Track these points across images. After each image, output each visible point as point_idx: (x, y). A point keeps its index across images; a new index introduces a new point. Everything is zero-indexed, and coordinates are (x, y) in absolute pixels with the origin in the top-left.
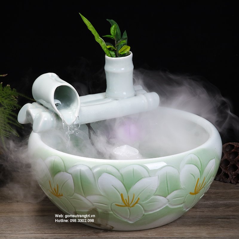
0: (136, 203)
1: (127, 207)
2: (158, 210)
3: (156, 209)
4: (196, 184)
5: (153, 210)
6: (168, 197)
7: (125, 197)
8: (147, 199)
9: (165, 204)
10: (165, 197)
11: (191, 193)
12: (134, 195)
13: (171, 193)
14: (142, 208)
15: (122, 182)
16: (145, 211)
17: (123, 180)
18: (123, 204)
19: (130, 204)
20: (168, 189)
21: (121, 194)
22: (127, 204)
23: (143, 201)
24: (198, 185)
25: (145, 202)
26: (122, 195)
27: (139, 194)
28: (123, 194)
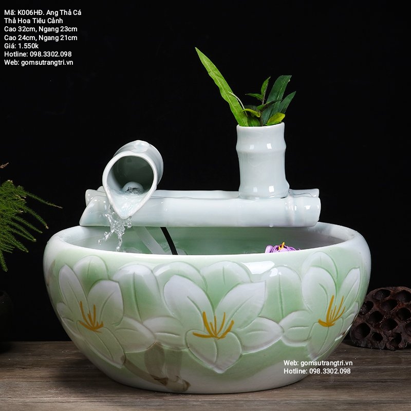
0: (228, 330)
1: (212, 339)
2: (265, 348)
3: (262, 346)
4: (329, 305)
5: (258, 347)
6: (283, 323)
7: (210, 320)
8: (246, 323)
9: (277, 336)
10: (278, 322)
11: (320, 322)
12: (225, 316)
13: (286, 315)
14: (239, 341)
15: (204, 291)
16: (245, 348)
17: (207, 287)
18: (206, 333)
19: (217, 331)
20: (282, 307)
21: (202, 312)
22: (212, 332)
23: (240, 327)
24: (333, 308)
25: (242, 330)
26: (204, 315)
27: (233, 315)
28: (206, 313)
